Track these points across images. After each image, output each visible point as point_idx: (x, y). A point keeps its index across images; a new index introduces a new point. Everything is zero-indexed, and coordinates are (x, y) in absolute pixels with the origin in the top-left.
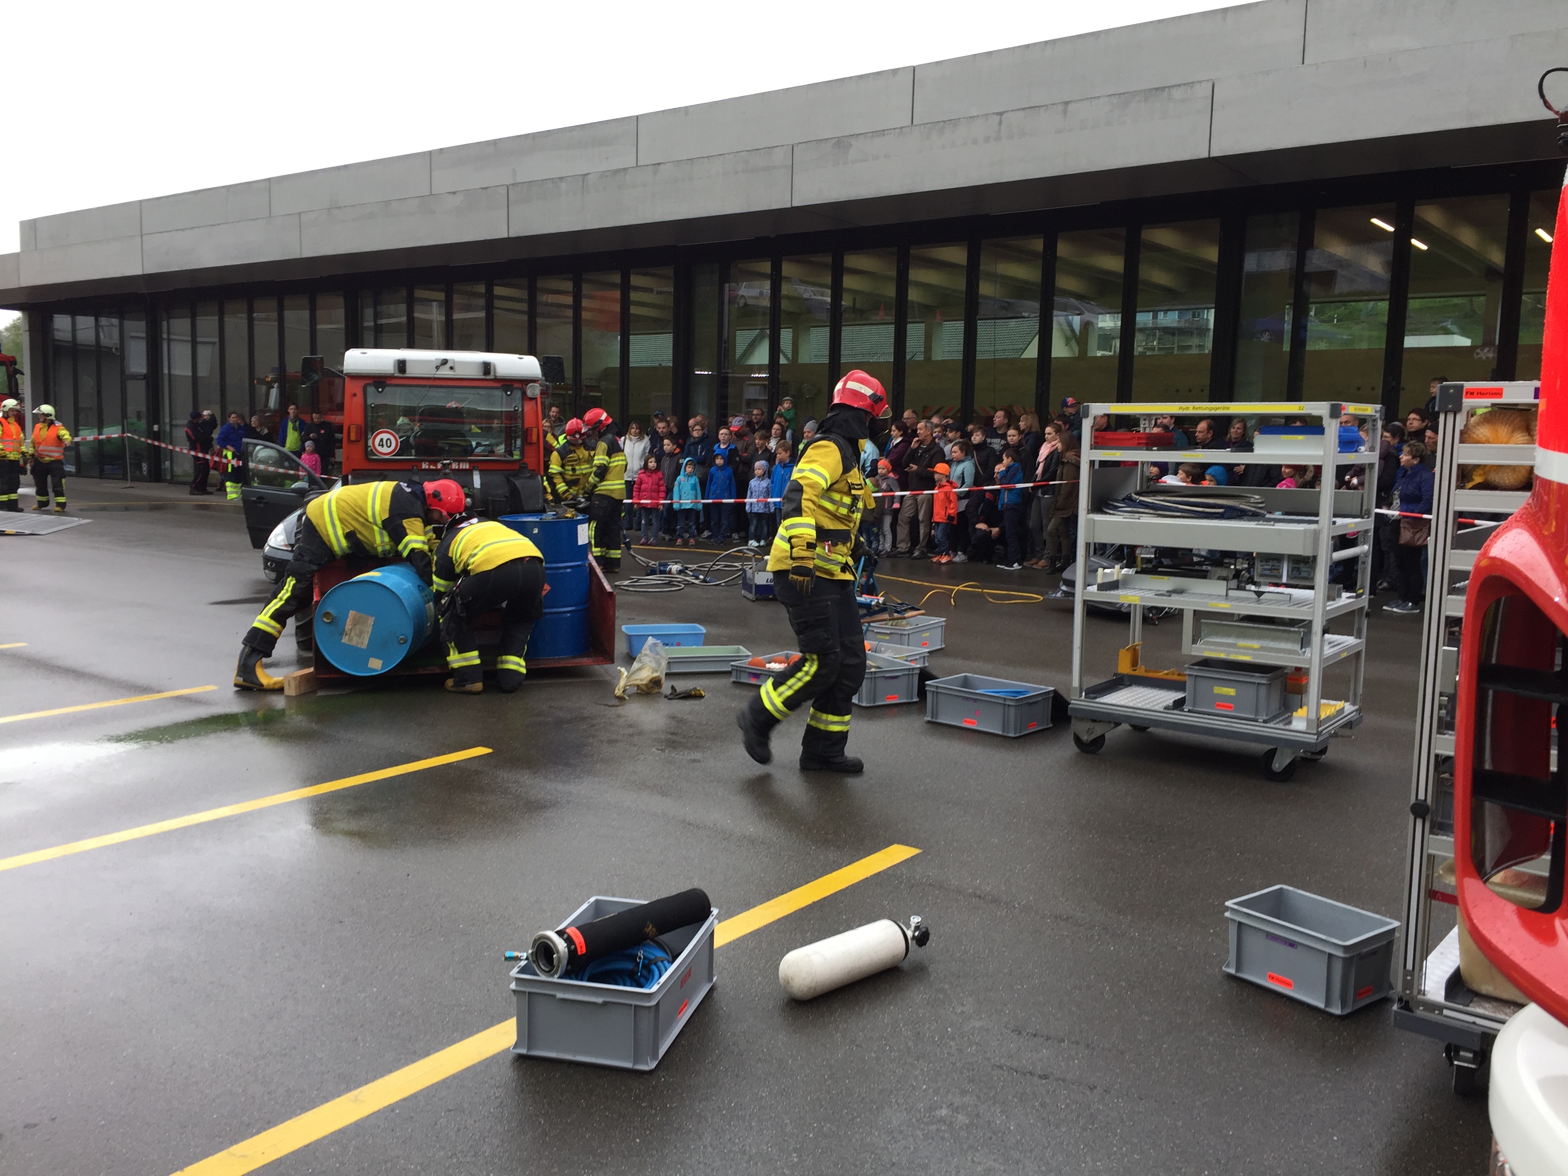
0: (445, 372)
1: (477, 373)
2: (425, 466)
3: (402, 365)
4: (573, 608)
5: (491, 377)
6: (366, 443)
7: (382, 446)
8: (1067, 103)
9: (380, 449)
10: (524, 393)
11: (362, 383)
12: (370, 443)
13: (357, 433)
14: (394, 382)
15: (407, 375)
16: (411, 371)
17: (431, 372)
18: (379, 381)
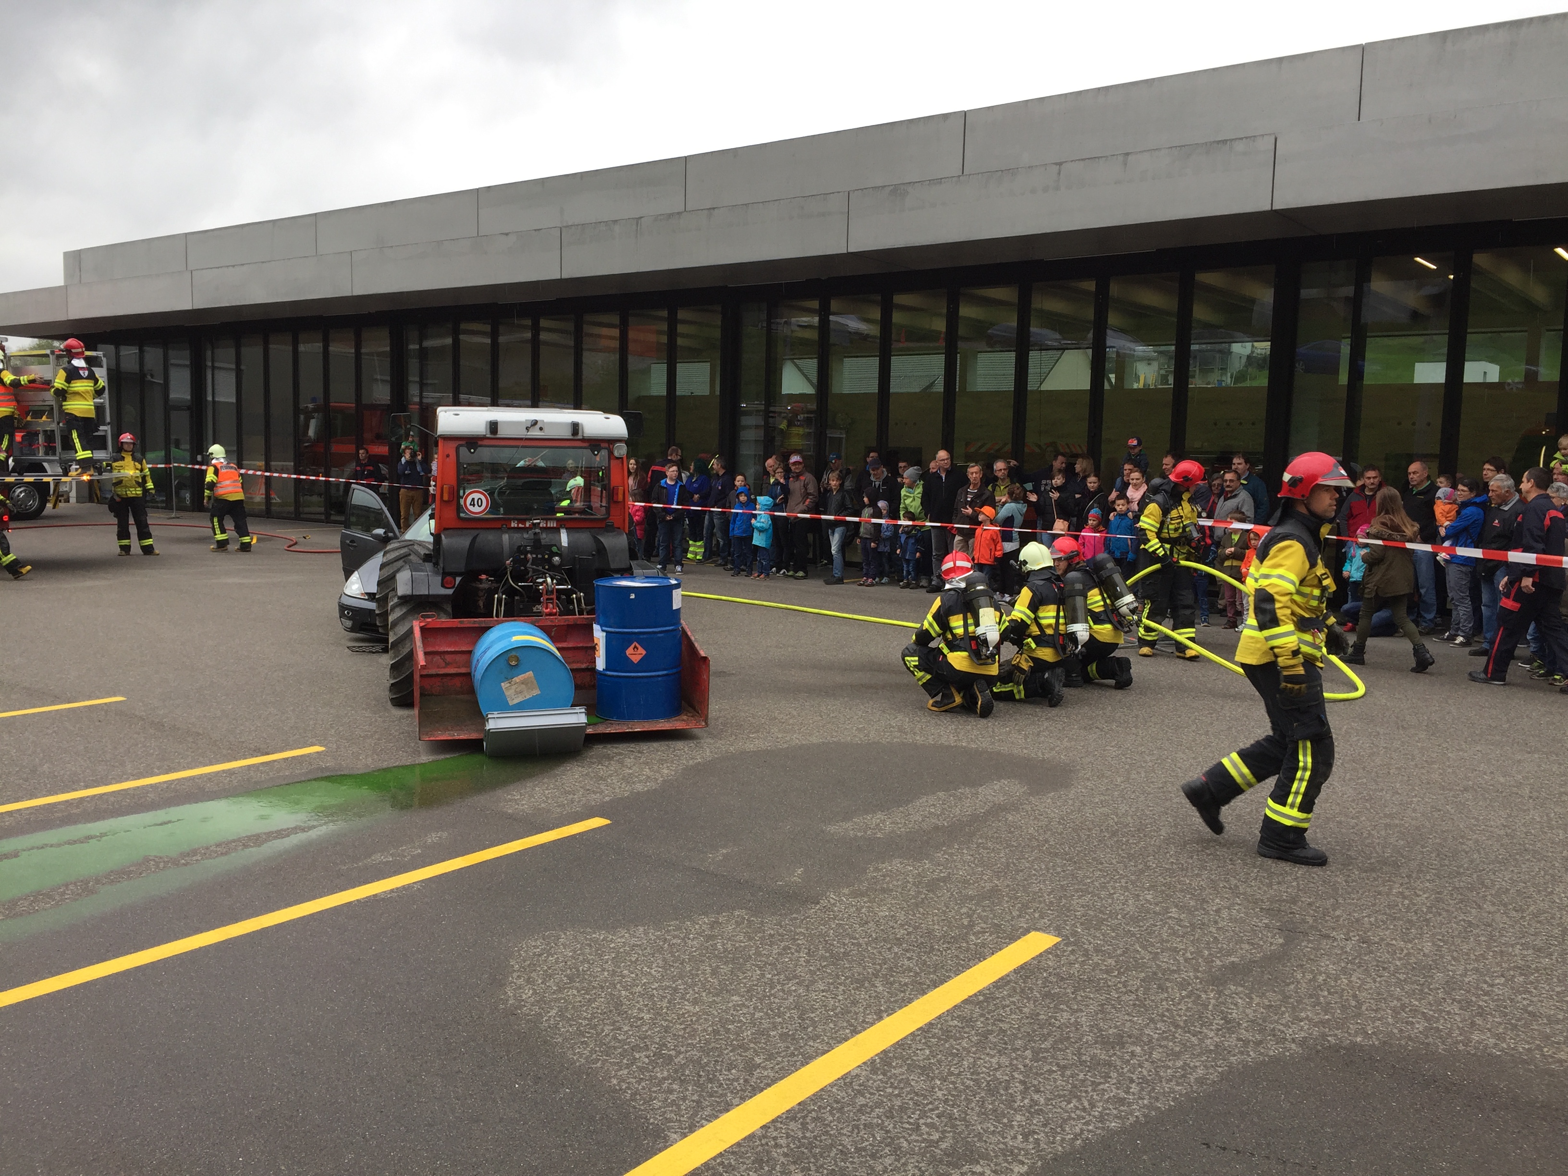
0: (535, 433)
1: (567, 433)
2: (514, 524)
3: (493, 426)
4: (665, 672)
5: (580, 437)
6: (459, 502)
7: (474, 505)
8: (1127, 154)
9: (471, 508)
10: (611, 453)
11: (454, 444)
12: (462, 502)
13: (449, 494)
14: (485, 442)
15: (498, 436)
16: (502, 432)
17: (522, 433)
18: (471, 441)
